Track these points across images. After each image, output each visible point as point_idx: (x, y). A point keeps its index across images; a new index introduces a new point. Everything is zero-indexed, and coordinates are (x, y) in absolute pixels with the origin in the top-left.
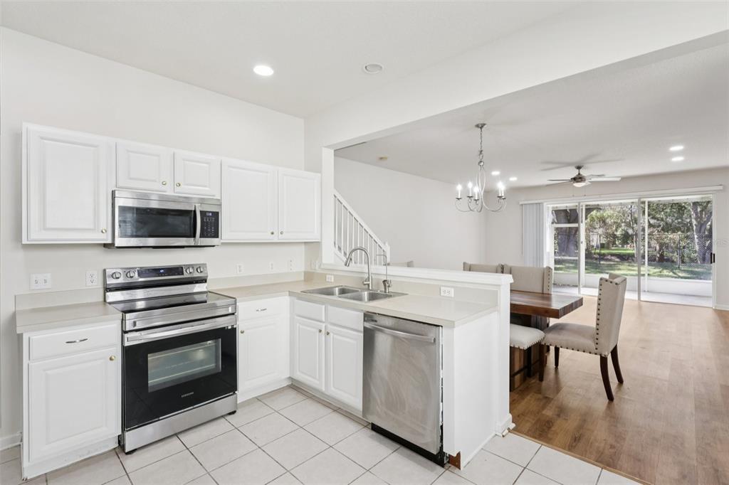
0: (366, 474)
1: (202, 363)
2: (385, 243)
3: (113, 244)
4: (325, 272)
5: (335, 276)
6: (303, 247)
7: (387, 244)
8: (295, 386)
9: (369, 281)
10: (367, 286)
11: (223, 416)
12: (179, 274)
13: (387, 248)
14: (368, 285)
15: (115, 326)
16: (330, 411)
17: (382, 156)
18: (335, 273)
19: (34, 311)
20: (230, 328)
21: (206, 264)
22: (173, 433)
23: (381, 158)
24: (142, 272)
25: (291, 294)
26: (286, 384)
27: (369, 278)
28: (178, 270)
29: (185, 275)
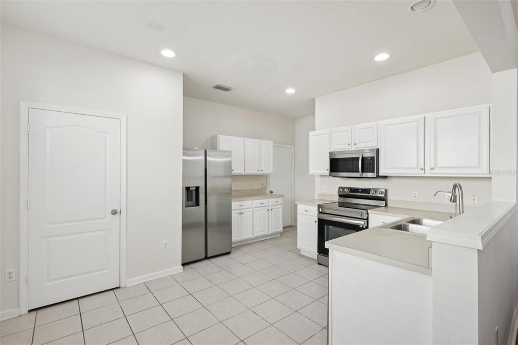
12: (368, 193)
24: (352, 190)
28: (368, 191)
29: (371, 194)
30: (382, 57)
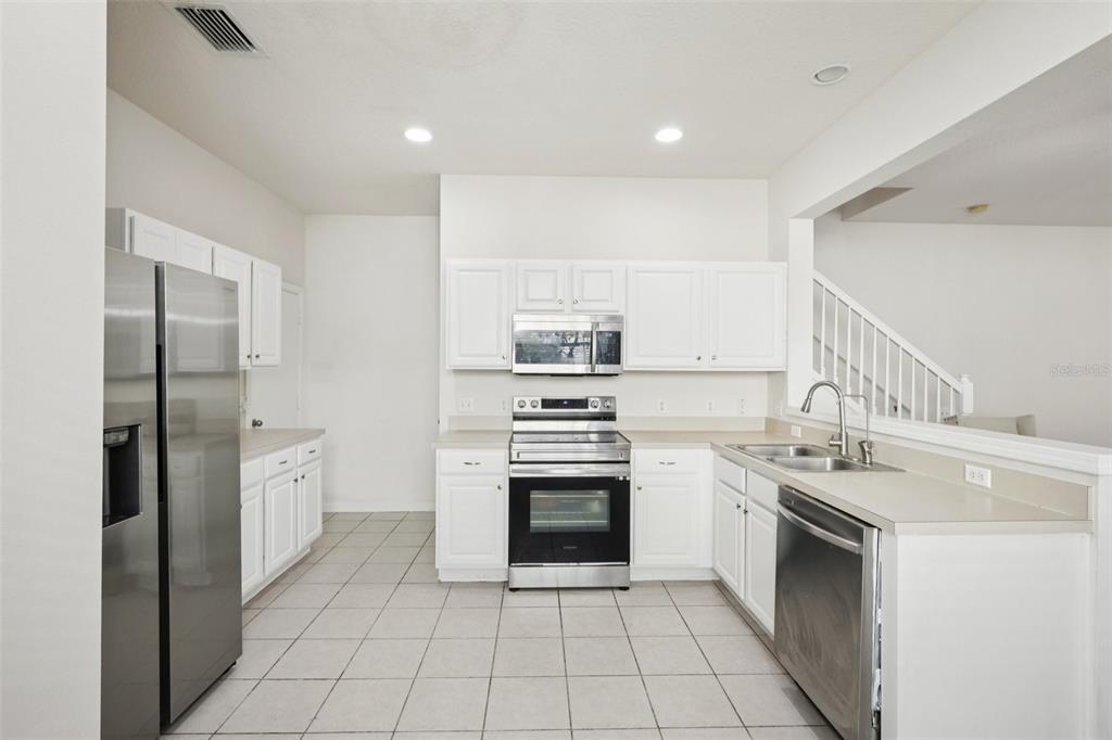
0: (740, 729)
1: (596, 516)
2: (959, 378)
3: (511, 371)
4: (792, 421)
5: (803, 428)
6: (765, 380)
7: (965, 379)
8: (720, 586)
9: (840, 439)
10: (837, 449)
11: (612, 588)
12: (582, 407)
13: (966, 387)
14: (840, 446)
15: (503, 454)
16: (749, 632)
17: (972, 204)
18: (804, 423)
19: (460, 432)
20: (621, 478)
21: (614, 398)
22: (555, 586)
23: (972, 209)
24: (546, 403)
25: (714, 447)
26: (709, 577)
27: (841, 435)
28: (583, 403)
29: (591, 409)
30: (669, 135)
